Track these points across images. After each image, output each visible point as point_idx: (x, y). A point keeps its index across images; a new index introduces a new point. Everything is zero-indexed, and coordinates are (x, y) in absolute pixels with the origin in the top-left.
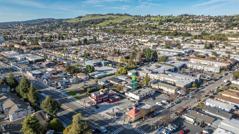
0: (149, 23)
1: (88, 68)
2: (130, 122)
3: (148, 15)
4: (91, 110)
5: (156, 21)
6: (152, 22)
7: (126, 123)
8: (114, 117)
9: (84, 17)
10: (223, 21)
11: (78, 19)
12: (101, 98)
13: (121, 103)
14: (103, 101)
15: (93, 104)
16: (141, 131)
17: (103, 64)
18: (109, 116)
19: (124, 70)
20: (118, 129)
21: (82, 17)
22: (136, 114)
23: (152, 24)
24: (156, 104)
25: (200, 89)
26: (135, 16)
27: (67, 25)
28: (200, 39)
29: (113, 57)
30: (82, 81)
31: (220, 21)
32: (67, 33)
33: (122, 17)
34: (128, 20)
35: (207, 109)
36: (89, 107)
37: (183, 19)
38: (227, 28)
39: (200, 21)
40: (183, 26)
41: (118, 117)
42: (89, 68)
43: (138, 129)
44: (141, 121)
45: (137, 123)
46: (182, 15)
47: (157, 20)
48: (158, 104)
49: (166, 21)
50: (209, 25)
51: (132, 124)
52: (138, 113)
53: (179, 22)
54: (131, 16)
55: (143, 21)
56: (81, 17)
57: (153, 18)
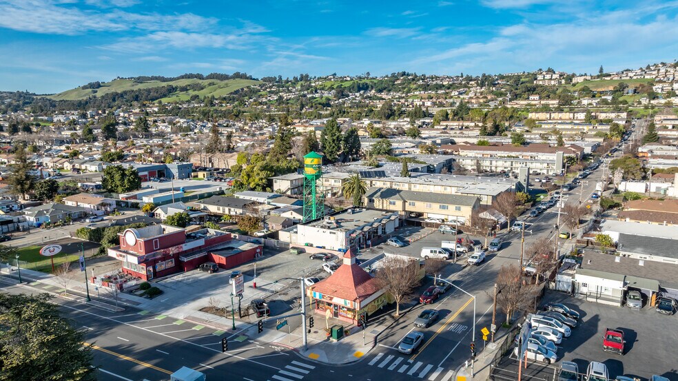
0: (308, 93)
1: (112, 177)
2: (336, 329)
3: (302, 75)
4: (120, 305)
5: (326, 88)
6: (316, 92)
7: (318, 337)
8: (246, 319)
9: (108, 85)
10: (498, 84)
11: (90, 90)
12: (173, 250)
13: (270, 267)
14: (179, 268)
15: (133, 283)
16: (411, 366)
17: (175, 171)
18: (218, 322)
19: (258, 174)
20: (281, 372)
21: (102, 85)
22: (360, 287)
23: (317, 95)
24: (423, 255)
25: (545, 207)
26: (264, 80)
27: (49, 105)
28: (458, 120)
29: (210, 155)
30: (83, 215)
31: (494, 85)
32: (47, 121)
33: (226, 81)
34: (245, 89)
35: (639, 246)
36: (110, 295)
37: (399, 82)
38: (516, 97)
39: (444, 86)
40: (403, 98)
41: (265, 318)
42: (117, 177)
43: (390, 357)
44: (388, 323)
45: (373, 332)
46: (393, 75)
47: (329, 86)
48: (431, 255)
49: (353, 87)
50: (467, 94)
51: (346, 340)
52: (367, 283)
53: (389, 91)
54: (254, 79)
55: (290, 91)
56: (98, 85)
57: (317, 83)
